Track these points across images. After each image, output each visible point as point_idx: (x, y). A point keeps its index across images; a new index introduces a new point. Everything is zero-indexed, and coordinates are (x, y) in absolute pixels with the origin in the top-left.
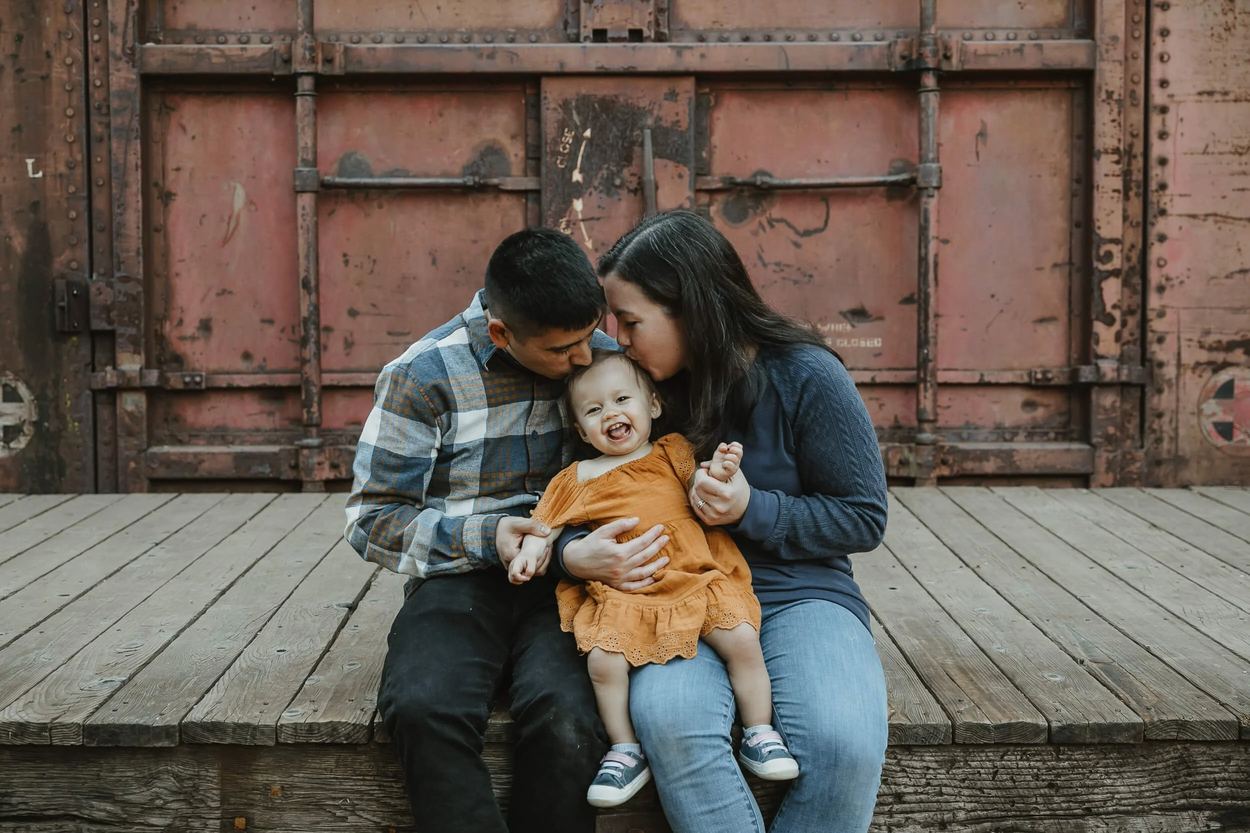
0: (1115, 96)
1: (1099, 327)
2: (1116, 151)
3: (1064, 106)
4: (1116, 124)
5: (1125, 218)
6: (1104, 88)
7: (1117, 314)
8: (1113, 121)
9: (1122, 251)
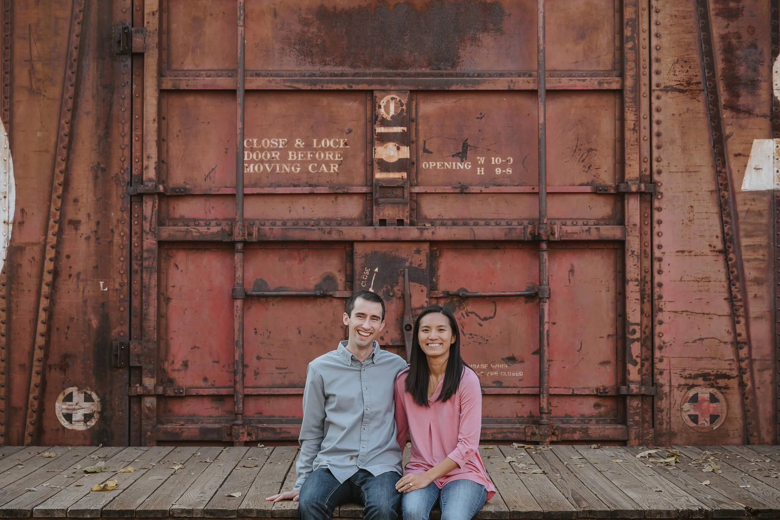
0: (636, 253)
1: (630, 367)
2: (637, 280)
3: (612, 257)
4: (636, 267)
5: (642, 312)
6: (630, 249)
7: (639, 360)
8: (635, 265)
9: (641, 329)
